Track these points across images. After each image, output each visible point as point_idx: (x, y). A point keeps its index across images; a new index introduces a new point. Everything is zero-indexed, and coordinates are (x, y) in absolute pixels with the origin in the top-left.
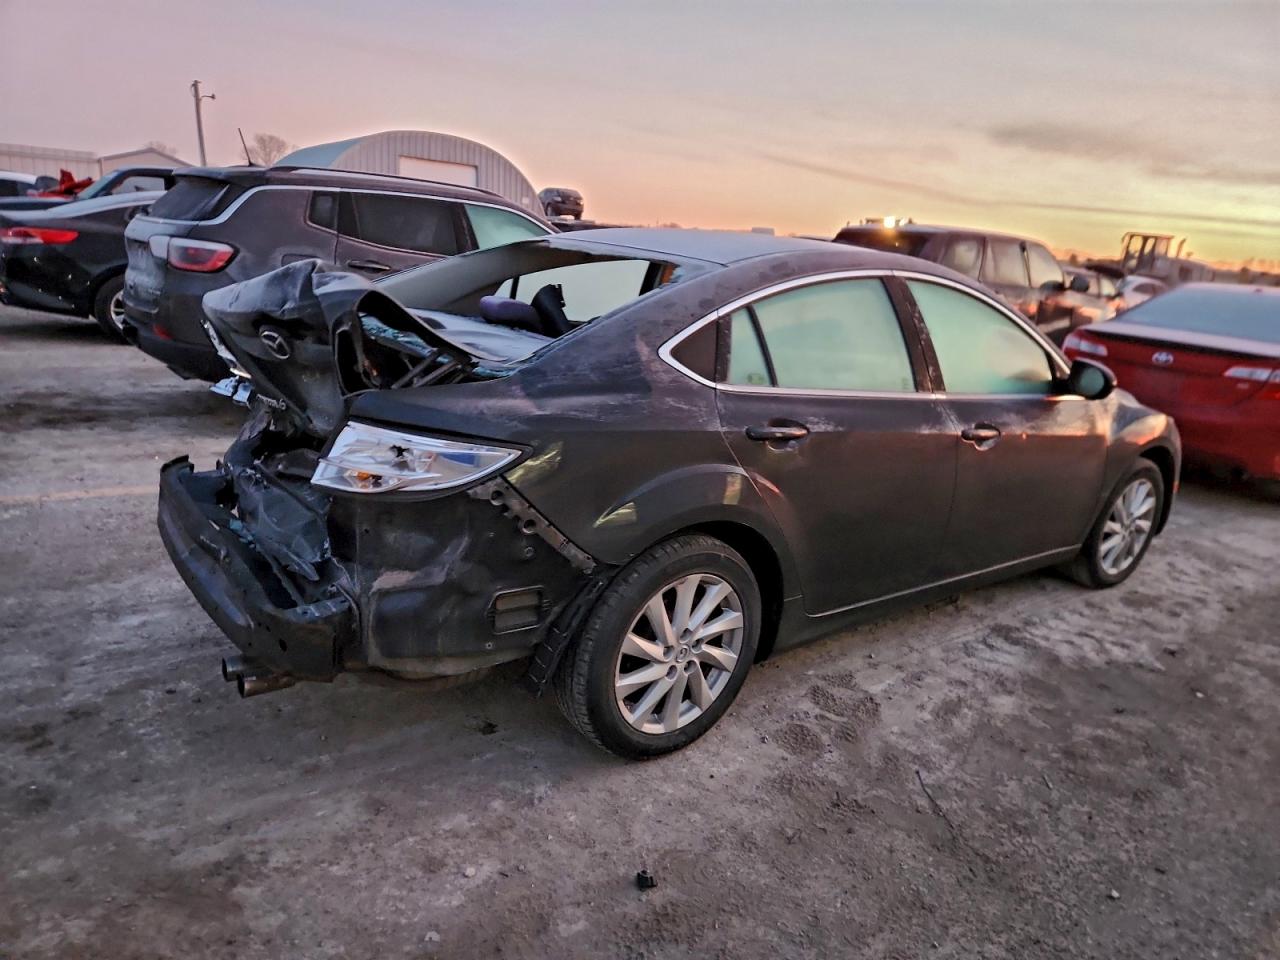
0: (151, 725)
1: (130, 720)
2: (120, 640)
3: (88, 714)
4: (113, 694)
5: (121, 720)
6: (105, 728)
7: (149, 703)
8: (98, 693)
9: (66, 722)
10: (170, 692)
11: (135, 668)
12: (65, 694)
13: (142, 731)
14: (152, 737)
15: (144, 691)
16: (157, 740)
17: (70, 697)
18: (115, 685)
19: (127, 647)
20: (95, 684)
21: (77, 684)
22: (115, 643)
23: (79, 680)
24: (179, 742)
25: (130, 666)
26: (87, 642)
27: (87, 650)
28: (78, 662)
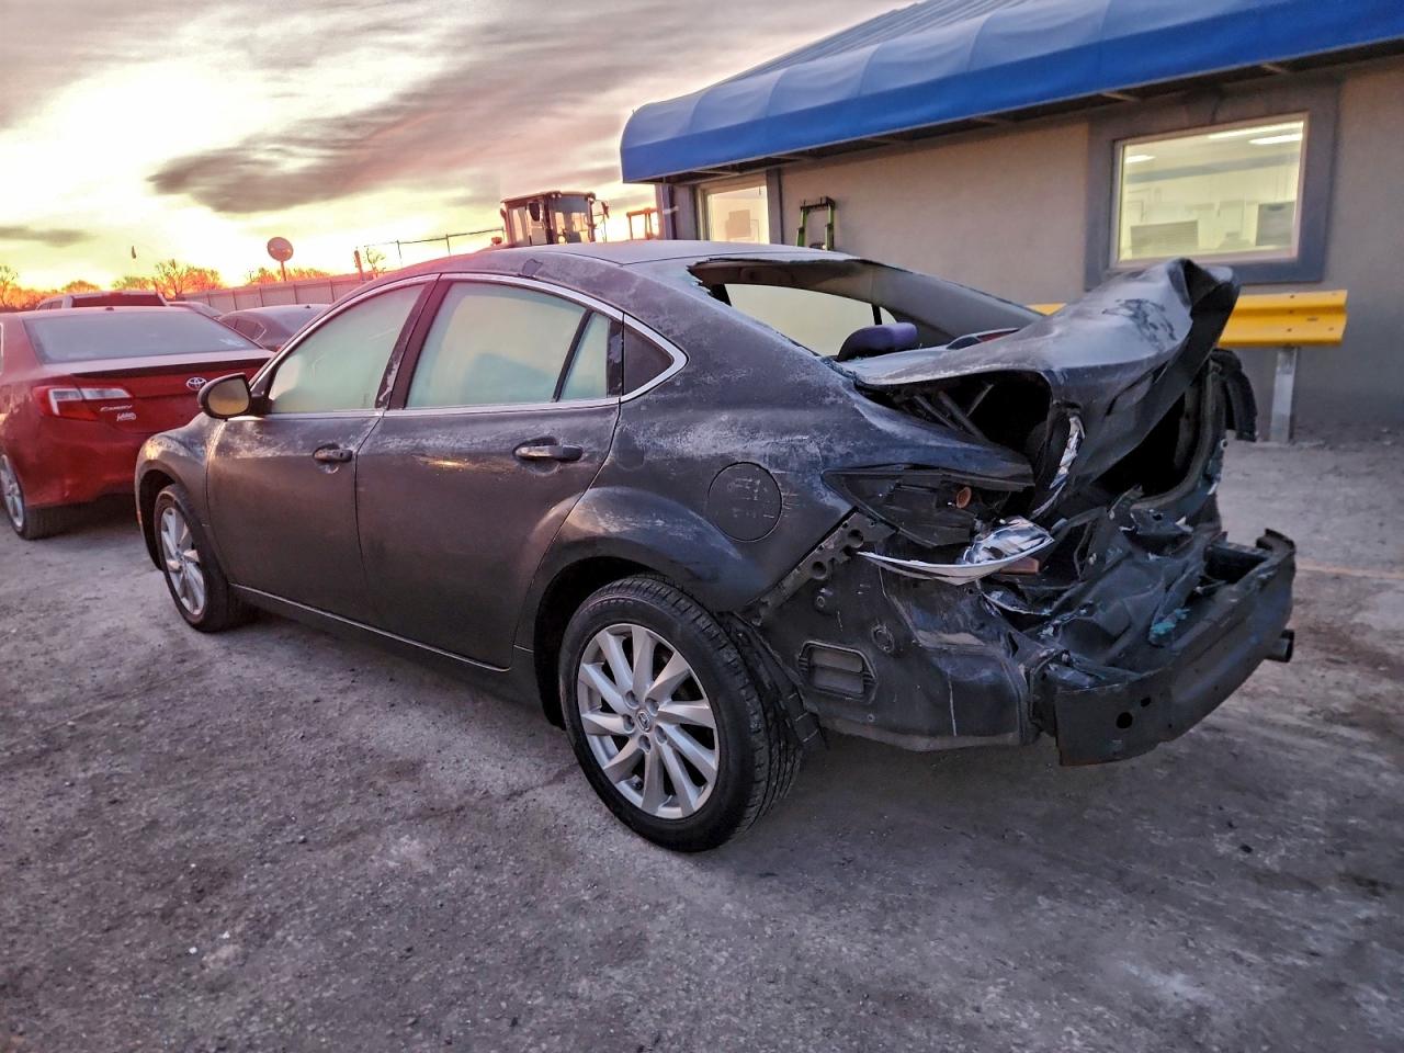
0: (1302, 830)
1: (1318, 845)
2: (1230, 961)
3: (1358, 880)
4: (1309, 885)
5: (1327, 852)
6: (1350, 854)
7: (1283, 852)
8: (1327, 899)
9: (1388, 887)
10: (1247, 849)
11: (1256, 903)
12: (1367, 922)
13: (1317, 829)
14: (1314, 819)
15: (1277, 868)
16: (1310, 814)
17: (1363, 914)
18: (1298, 897)
19: (1230, 943)
20: (1321, 914)
21: (1343, 927)
22: (1239, 960)
23: (1337, 931)
24: (1291, 802)
25: (1258, 911)
26: (1278, 991)
27: (1288, 976)
28: (1318, 963)
